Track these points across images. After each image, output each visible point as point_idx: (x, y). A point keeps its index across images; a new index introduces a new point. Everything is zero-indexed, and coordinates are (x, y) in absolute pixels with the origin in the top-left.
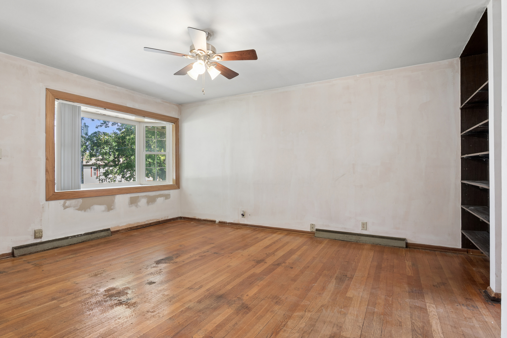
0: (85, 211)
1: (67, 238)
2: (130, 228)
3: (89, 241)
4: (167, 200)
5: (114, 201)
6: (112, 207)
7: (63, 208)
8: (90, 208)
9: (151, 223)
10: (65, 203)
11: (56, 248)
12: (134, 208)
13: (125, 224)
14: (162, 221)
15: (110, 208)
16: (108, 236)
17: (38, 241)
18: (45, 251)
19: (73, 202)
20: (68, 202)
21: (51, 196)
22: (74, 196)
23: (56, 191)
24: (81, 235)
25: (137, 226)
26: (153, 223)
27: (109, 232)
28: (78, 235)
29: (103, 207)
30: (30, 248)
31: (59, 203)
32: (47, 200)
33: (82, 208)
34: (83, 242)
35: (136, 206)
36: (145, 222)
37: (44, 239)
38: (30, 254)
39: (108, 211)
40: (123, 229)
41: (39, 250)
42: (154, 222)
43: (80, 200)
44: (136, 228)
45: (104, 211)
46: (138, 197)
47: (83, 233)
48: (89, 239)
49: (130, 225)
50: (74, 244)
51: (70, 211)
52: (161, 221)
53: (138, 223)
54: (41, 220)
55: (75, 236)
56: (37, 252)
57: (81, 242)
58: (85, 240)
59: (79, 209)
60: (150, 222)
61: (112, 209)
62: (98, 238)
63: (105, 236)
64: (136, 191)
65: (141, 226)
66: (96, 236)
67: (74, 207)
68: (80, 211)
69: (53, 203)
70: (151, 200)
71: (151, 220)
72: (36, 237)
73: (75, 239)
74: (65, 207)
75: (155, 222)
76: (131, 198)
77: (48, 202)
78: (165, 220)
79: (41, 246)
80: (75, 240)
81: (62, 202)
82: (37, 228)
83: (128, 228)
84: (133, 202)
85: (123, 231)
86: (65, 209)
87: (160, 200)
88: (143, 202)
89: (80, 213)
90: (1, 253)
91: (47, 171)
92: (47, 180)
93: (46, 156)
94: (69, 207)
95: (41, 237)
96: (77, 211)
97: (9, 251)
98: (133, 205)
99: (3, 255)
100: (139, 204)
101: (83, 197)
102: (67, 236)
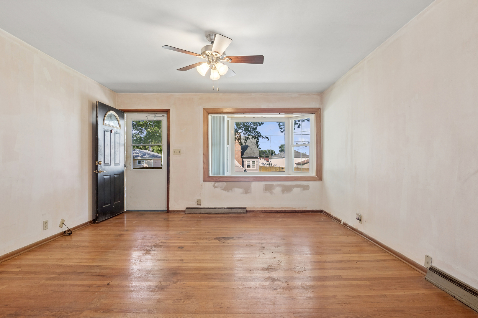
0: (228, 191)
1: (215, 208)
2: (264, 211)
3: (228, 213)
4: (305, 192)
5: (250, 186)
6: (249, 191)
7: (213, 187)
8: (231, 190)
9: (286, 210)
10: (215, 184)
11: (207, 213)
12: (268, 194)
13: (260, 207)
14: (299, 210)
15: (247, 191)
16: (243, 213)
17: (199, 207)
19: (220, 184)
20: (217, 184)
21: (207, 178)
22: (220, 180)
23: (210, 175)
24: (224, 208)
25: (271, 211)
26: (288, 210)
27: (245, 210)
28: (222, 208)
29: (241, 190)
30: (193, 210)
31: (210, 184)
32: (204, 181)
33: (226, 189)
34: (224, 213)
35: (270, 193)
36: (279, 208)
37: (202, 206)
38: (193, 213)
39: (245, 194)
40: (258, 211)
42: (289, 210)
43: (225, 183)
44: (270, 212)
45: (242, 193)
46: (273, 185)
47: (226, 207)
49: (265, 208)
50: (219, 213)
51: (218, 190)
52: (298, 210)
53: (273, 208)
54: (201, 193)
55: (220, 208)
56: (197, 213)
57: (223, 213)
58: (226, 212)
59: (224, 190)
60: (285, 209)
61: (249, 193)
62: (235, 213)
63: (241, 213)
64: (270, 180)
65: (275, 211)
66: (234, 212)
67: (221, 188)
69: (207, 183)
70: (286, 190)
71: (286, 208)
72: (198, 204)
74: (215, 187)
75: (290, 210)
76: (265, 185)
77: (204, 182)
78: (302, 210)
79: (199, 210)
80: (220, 211)
81: (213, 183)
82: (199, 198)
83: (262, 210)
84: (268, 189)
85: (257, 212)
86: (215, 188)
87: (296, 190)
88: (278, 190)
89: (225, 193)
90: (180, 209)
91: (204, 162)
92: (204, 168)
93: (203, 152)
94: (218, 187)
95: (200, 205)
96: (223, 191)
97: (184, 209)
98: (268, 191)
99: (181, 211)
100: (273, 191)
101: (226, 181)
102: (215, 207)
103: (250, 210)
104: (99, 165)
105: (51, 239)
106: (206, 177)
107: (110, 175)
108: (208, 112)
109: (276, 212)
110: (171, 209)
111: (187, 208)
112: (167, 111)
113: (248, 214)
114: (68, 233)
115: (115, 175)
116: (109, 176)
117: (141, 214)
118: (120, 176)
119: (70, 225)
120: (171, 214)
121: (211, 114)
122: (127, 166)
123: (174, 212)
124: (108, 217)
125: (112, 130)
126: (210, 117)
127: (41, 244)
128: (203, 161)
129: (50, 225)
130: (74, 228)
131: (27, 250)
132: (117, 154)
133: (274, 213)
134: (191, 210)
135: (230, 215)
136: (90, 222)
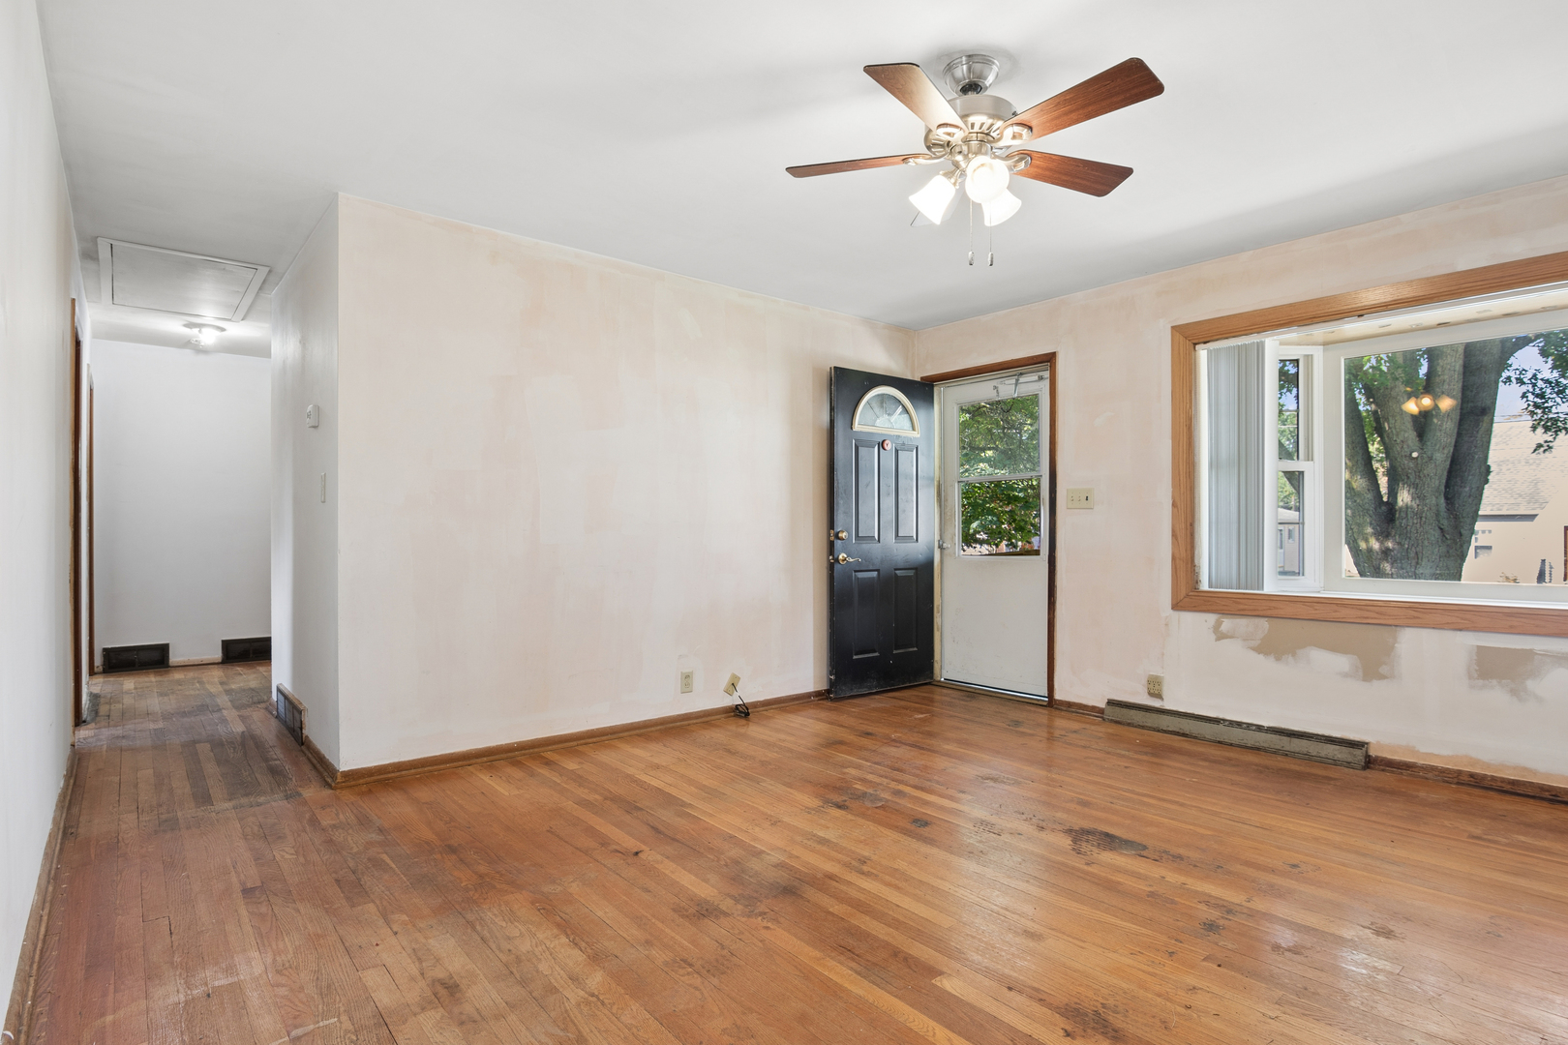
0: (1278, 659)
1: (1216, 720)
2: (1472, 775)
3: (1275, 753)
5: (1392, 648)
6: (1384, 670)
7: (1213, 637)
8: (1294, 655)
10: (1218, 624)
11: (1184, 735)
12: (1496, 696)
13: (1445, 752)
15: (1374, 667)
16: (1348, 765)
17: (1156, 702)
18: (1158, 731)
19: (1242, 624)
20: (1228, 624)
21: (1189, 596)
22: (1241, 607)
23: (1205, 586)
24: (1260, 728)
25: (1513, 783)
27: (1359, 753)
28: (1249, 726)
29: (1342, 662)
30: (1134, 712)
31: (1197, 624)
32: (1176, 606)
33: (1269, 649)
34: (1256, 749)
35: (1514, 692)
37: (1168, 705)
38: (1129, 724)
39: (1364, 680)
40: (1433, 769)
41: (1149, 725)
43: (1264, 624)
44: (1508, 787)
45: (1346, 675)
46: (1529, 654)
47: (1266, 723)
48: (1279, 748)
49: (1475, 762)
50: (1231, 745)
51: (1233, 649)
53: (1525, 769)
54: (1163, 654)
55: (1239, 724)
56: (1143, 727)
57: (1252, 748)
58: (1266, 745)
59: (1259, 650)
61: (1382, 677)
62: (1307, 757)
63: (1336, 763)
64: (1511, 627)
65: (1543, 788)
66: (1305, 750)
67: (1244, 640)
68: (1261, 656)
69: (1189, 618)
72: (1151, 694)
73: (1237, 731)
74: (1221, 636)
76: (1481, 651)
77: (1176, 614)
79: (1154, 716)
80: (1236, 736)
81: (1211, 618)
82: (1156, 671)
83: (1460, 773)
84: (1488, 668)
85: (1430, 775)
86: (1218, 639)
89: (1265, 664)
90: (1091, 703)
91: (1174, 535)
92: (1174, 558)
93: (1173, 497)
94: (1231, 637)
95: (1159, 696)
96: (1253, 655)
97: (1102, 705)
98: (1494, 682)
99: (1094, 709)
100: (1530, 684)
101: (1269, 613)
102: (1221, 716)
103: (1389, 757)
104: (839, 541)
105: (700, 717)
106: (1183, 593)
107: (878, 570)
108: (1190, 337)
109: (1546, 795)
110: (1058, 696)
111: (1111, 703)
112: (1049, 360)
113: (1374, 776)
114: (742, 712)
115: (896, 569)
116: (875, 574)
117: (971, 693)
118: (916, 574)
119: (751, 693)
120: (1057, 712)
121: (1205, 343)
122: (945, 545)
123: (1070, 707)
124: (870, 688)
125: (883, 441)
126: (1203, 353)
127: (671, 725)
128: (1173, 531)
129: (698, 682)
130: (756, 705)
131: (637, 731)
132: (904, 511)
133: (1532, 801)
134: (1125, 711)
135: (1280, 762)
136: (818, 694)
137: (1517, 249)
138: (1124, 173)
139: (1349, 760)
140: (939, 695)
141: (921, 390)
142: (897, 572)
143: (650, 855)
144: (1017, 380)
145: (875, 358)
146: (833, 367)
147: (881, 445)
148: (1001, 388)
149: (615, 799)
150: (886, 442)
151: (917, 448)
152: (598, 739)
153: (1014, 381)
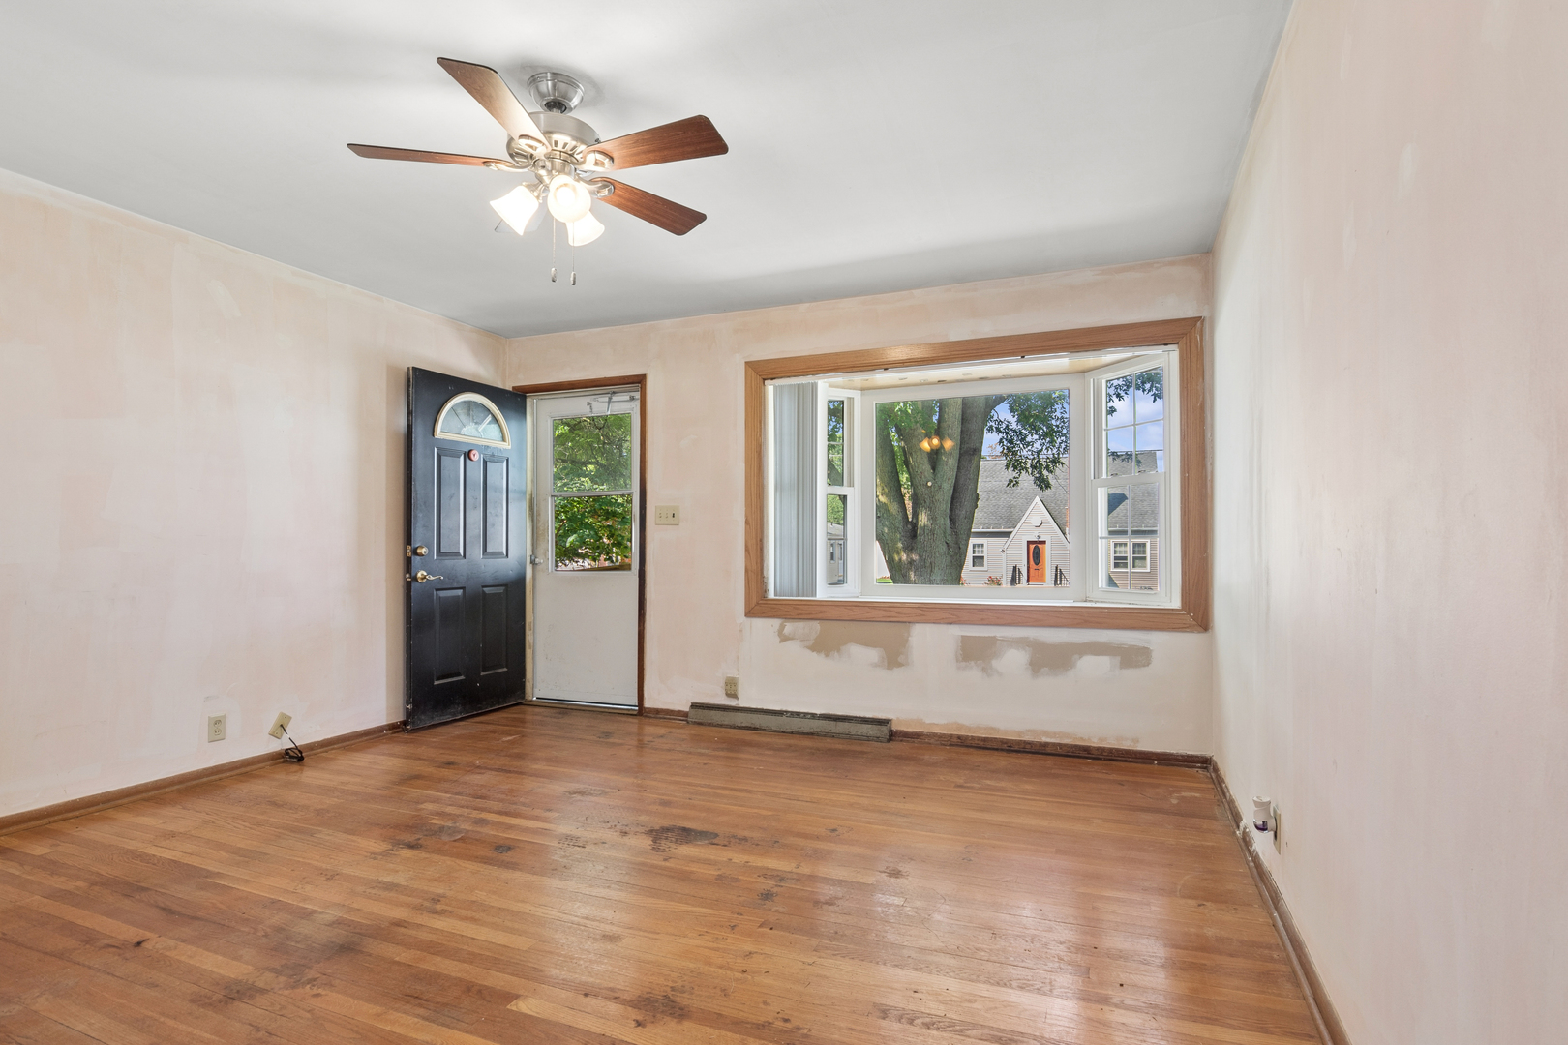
0: (827, 655)
1: (780, 713)
2: (959, 737)
3: (825, 736)
4: (1131, 674)
5: (907, 640)
6: (901, 659)
7: (778, 639)
8: (839, 651)
9: (1046, 745)
10: (782, 627)
11: (755, 729)
12: (973, 674)
13: (942, 721)
14: (1102, 750)
15: (895, 658)
16: (878, 739)
17: (732, 703)
18: (734, 728)
19: (800, 627)
20: (789, 627)
21: (759, 605)
22: (800, 612)
23: (771, 595)
24: (813, 716)
25: (985, 740)
26: (1054, 745)
27: (885, 728)
28: (806, 714)
29: (873, 655)
30: (713, 713)
31: (767, 626)
32: (750, 613)
33: (821, 646)
34: (811, 734)
35: (984, 670)
36: (1020, 733)
37: (742, 703)
38: (709, 724)
39: (888, 668)
40: (934, 735)
41: (726, 723)
42: (1059, 745)
43: (816, 626)
44: (981, 744)
45: (876, 665)
46: (993, 639)
47: (818, 712)
48: (827, 731)
49: (960, 727)
50: (792, 733)
51: (794, 648)
52: (1098, 749)
53: (993, 729)
54: (738, 658)
55: (798, 714)
56: (721, 726)
57: (808, 734)
58: (818, 730)
59: (813, 648)
60: (1045, 739)
61: (900, 665)
62: (849, 737)
63: (869, 739)
64: (982, 620)
66: (846, 731)
67: (802, 641)
68: (815, 654)
69: (760, 624)
70: (1049, 661)
71: (1046, 733)
72: (729, 695)
73: (796, 720)
74: (784, 638)
75: (1065, 745)
76: (963, 637)
77: (749, 619)
78: (1117, 750)
79: (732, 714)
80: (796, 724)
81: (776, 623)
82: (732, 673)
83: (951, 736)
84: (973, 653)
85: (932, 741)
86: (782, 641)
87: (1091, 666)
88: (1014, 660)
89: (816, 659)
90: (676, 708)
91: (747, 550)
92: (747, 571)
93: (746, 516)
94: (792, 639)
95: (733, 695)
96: (808, 652)
97: (686, 709)
98: (972, 663)
99: (679, 713)
100: (995, 663)
101: (820, 616)
102: (784, 709)
103: (905, 729)
104: (418, 558)
105: (237, 768)
106: (754, 601)
107: (463, 588)
108: (761, 372)
109: (1005, 747)
110: (647, 704)
111: (694, 706)
112: (639, 381)
113: (896, 747)
114: (294, 757)
115: (483, 587)
116: (459, 592)
117: (561, 709)
118: (506, 591)
119: (303, 734)
120: (647, 720)
121: (772, 379)
122: (537, 561)
123: (657, 713)
124: (454, 715)
125: (470, 451)
126: (770, 388)
127: (194, 782)
128: (746, 546)
129: (232, 728)
130: (311, 747)
131: (145, 795)
132: (493, 525)
133: (996, 753)
134: (706, 712)
135: (828, 743)
136: (395, 728)
137: (988, 329)
138: (701, 217)
139: (878, 735)
140: (530, 714)
141: (513, 401)
142: (485, 589)
143: (156, 943)
144: (610, 398)
145: (460, 361)
146: (411, 366)
147: (468, 455)
148: (595, 404)
149: (108, 883)
150: (473, 452)
151: (508, 460)
152: (82, 811)
153: (607, 399)
